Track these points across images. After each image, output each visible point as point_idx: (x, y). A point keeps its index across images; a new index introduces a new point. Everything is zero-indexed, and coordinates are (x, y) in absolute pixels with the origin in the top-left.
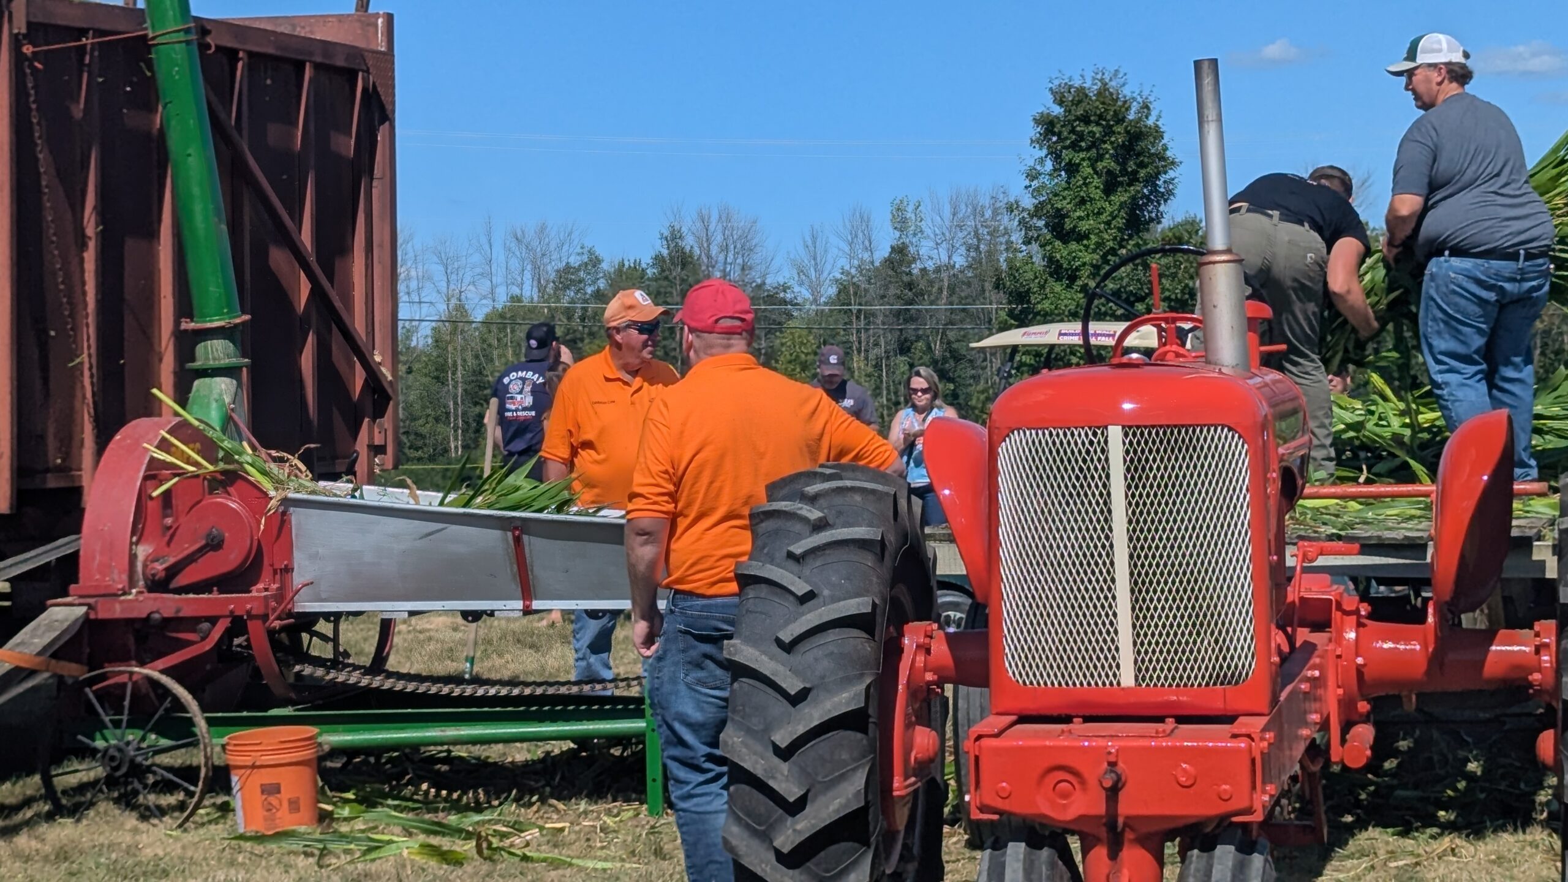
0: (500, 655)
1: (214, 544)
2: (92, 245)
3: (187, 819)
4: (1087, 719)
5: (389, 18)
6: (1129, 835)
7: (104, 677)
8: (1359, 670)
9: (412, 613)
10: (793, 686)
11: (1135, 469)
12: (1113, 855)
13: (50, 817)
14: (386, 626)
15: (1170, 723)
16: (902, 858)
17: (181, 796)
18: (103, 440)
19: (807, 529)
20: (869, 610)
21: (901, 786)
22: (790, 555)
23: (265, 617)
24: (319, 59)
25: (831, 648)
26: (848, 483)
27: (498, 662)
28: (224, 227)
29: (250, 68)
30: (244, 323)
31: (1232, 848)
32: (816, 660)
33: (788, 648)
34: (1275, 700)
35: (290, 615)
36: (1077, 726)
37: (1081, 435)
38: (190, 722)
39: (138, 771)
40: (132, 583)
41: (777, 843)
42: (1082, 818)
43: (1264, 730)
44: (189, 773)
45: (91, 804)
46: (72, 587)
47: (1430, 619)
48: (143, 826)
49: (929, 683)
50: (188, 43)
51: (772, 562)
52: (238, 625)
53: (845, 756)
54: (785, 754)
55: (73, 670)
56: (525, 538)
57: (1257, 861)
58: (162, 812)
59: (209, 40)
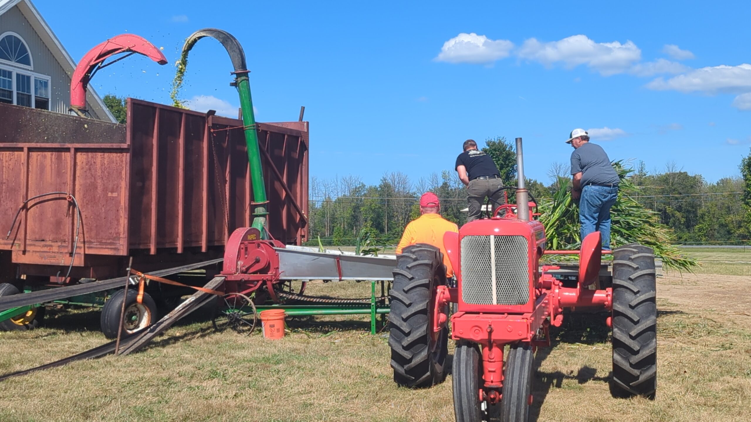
0: (335, 291)
1: (257, 261)
2: (228, 183)
3: (250, 333)
4: (484, 313)
5: (308, 123)
6: (494, 344)
7: (229, 296)
8: (559, 301)
9: (310, 280)
10: (407, 302)
11: (497, 247)
12: (490, 350)
13: (214, 332)
14: (304, 283)
15: (506, 314)
16: (436, 348)
17: (249, 327)
18: (230, 233)
19: (412, 261)
20: (428, 282)
21: (436, 329)
22: (407, 267)
23: (271, 281)
24: (289, 134)
25: (418, 292)
26: (423, 249)
27: (334, 292)
28: (263, 178)
29: (271, 136)
30: (268, 203)
31: (522, 348)
32: (414, 295)
33: (406, 292)
34: (534, 309)
35: (278, 280)
36: (481, 315)
37: (483, 238)
38: (251, 308)
39: (238, 320)
40: (237, 271)
41: (403, 344)
42: (481, 340)
43: (531, 317)
44: (251, 321)
45: (225, 329)
46: (221, 272)
47: (578, 287)
48: (239, 335)
49: (444, 302)
50: (254, 129)
51: (402, 269)
52: (264, 282)
53: (421, 321)
54: (405, 320)
55: (222, 294)
56: (340, 261)
57: (529, 352)
58: (244, 331)
59: (260, 128)
